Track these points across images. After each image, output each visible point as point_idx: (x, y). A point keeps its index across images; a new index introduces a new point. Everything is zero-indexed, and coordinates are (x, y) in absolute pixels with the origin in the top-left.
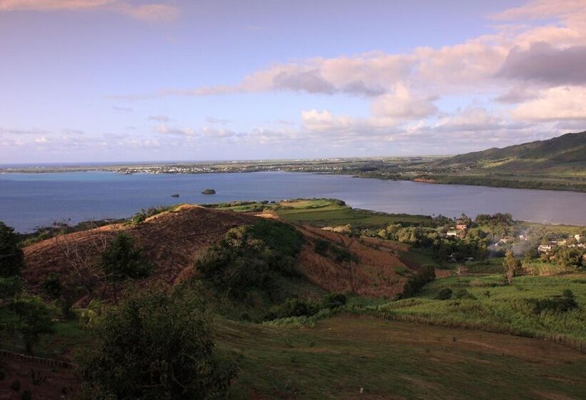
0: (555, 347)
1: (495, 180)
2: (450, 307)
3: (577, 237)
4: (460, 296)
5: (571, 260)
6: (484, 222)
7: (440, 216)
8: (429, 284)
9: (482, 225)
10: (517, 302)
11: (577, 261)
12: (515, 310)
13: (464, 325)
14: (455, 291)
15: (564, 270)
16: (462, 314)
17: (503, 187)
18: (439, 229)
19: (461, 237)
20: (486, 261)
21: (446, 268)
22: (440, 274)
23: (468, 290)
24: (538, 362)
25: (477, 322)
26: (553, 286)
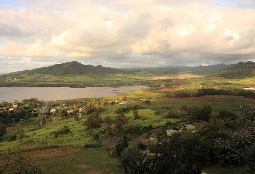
0: (68, 149)
1: (28, 84)
2: (19, 143)
3: (64, 105)
4: (21, 138)
5: (63, 114)
6: (26, 103)
7: (4, 102)
8: (4, 135)
9: (25, 104)
10: (47, 135)
11: (65, 114)
12: (47, 138)
13: (29, 150)
14: (18, 135)
15: (61, 118)
16: (25, 145)
17: (32, 86)
18: (4, 108)
19: (16, 110)
20: (29, 120)
21: (10, 126)
22: (9, 129)
23: (24, 134)
24: (66, 156)
25: (34, 147)
26: (59, 125)
